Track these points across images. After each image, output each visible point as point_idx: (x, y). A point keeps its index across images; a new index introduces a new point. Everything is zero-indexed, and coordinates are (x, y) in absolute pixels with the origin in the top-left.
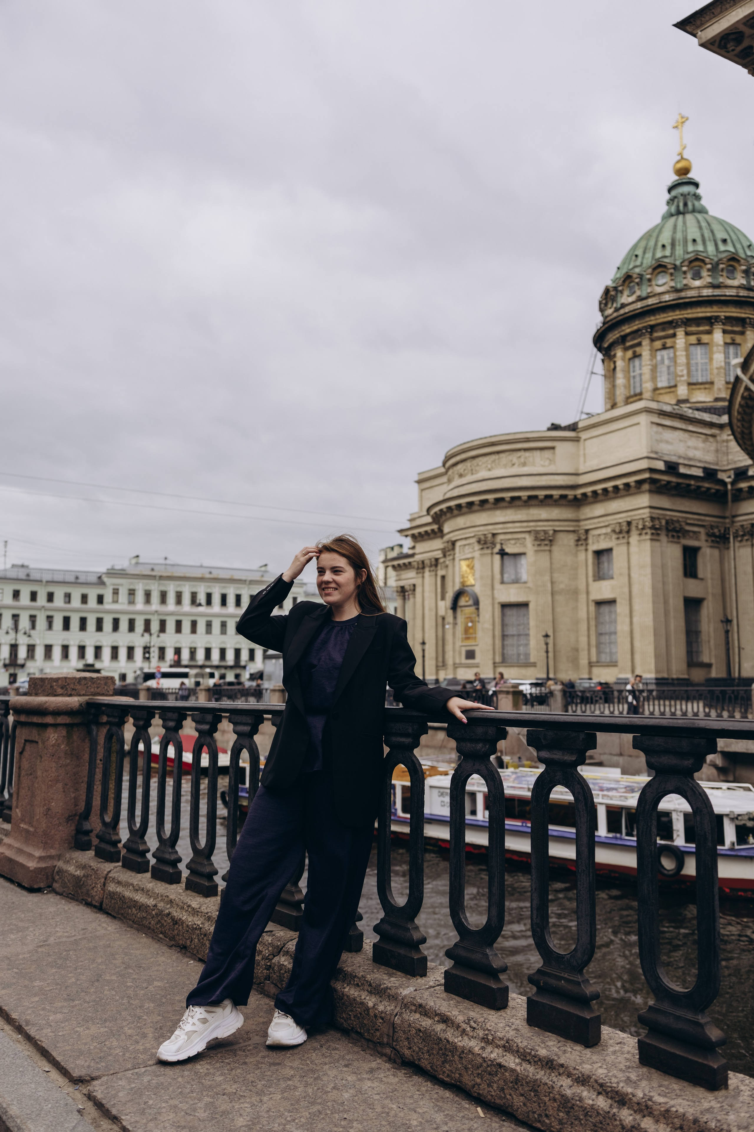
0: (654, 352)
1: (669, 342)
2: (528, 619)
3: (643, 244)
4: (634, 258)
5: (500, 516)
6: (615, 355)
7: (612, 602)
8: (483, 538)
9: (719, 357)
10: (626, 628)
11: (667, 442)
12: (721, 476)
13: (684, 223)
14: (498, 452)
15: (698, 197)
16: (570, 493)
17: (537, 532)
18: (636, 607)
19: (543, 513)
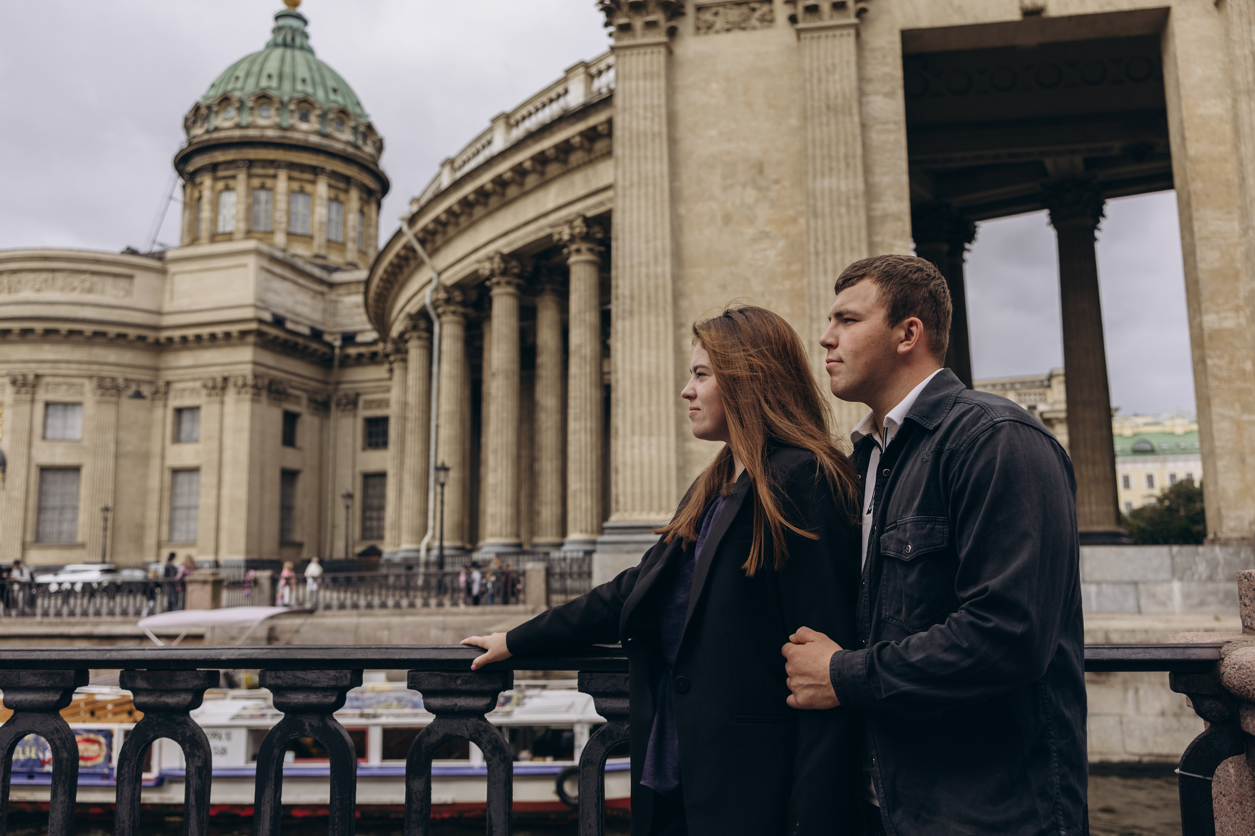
0: (251, 190)
1: (269, 183)
2: (78, 487)
3: (244, 67)
4: (233, 79)
5: (48, 352)
6: (201, 184)
7: (194, 470)
8: (20, 378)
9: (321, 212)
10: (212, 501)
11: (276, 292)
12: (328, 338)
13: (293, 59)
14: (53, 271)
15: (306, 36)
16: (151, 335)
17: (101, 379)
18: (227, 477)
19: (112, 355)
